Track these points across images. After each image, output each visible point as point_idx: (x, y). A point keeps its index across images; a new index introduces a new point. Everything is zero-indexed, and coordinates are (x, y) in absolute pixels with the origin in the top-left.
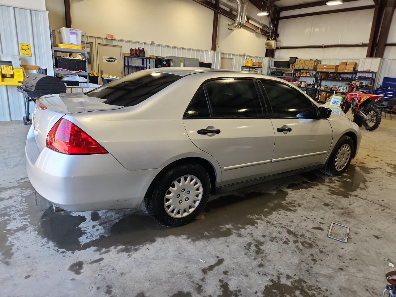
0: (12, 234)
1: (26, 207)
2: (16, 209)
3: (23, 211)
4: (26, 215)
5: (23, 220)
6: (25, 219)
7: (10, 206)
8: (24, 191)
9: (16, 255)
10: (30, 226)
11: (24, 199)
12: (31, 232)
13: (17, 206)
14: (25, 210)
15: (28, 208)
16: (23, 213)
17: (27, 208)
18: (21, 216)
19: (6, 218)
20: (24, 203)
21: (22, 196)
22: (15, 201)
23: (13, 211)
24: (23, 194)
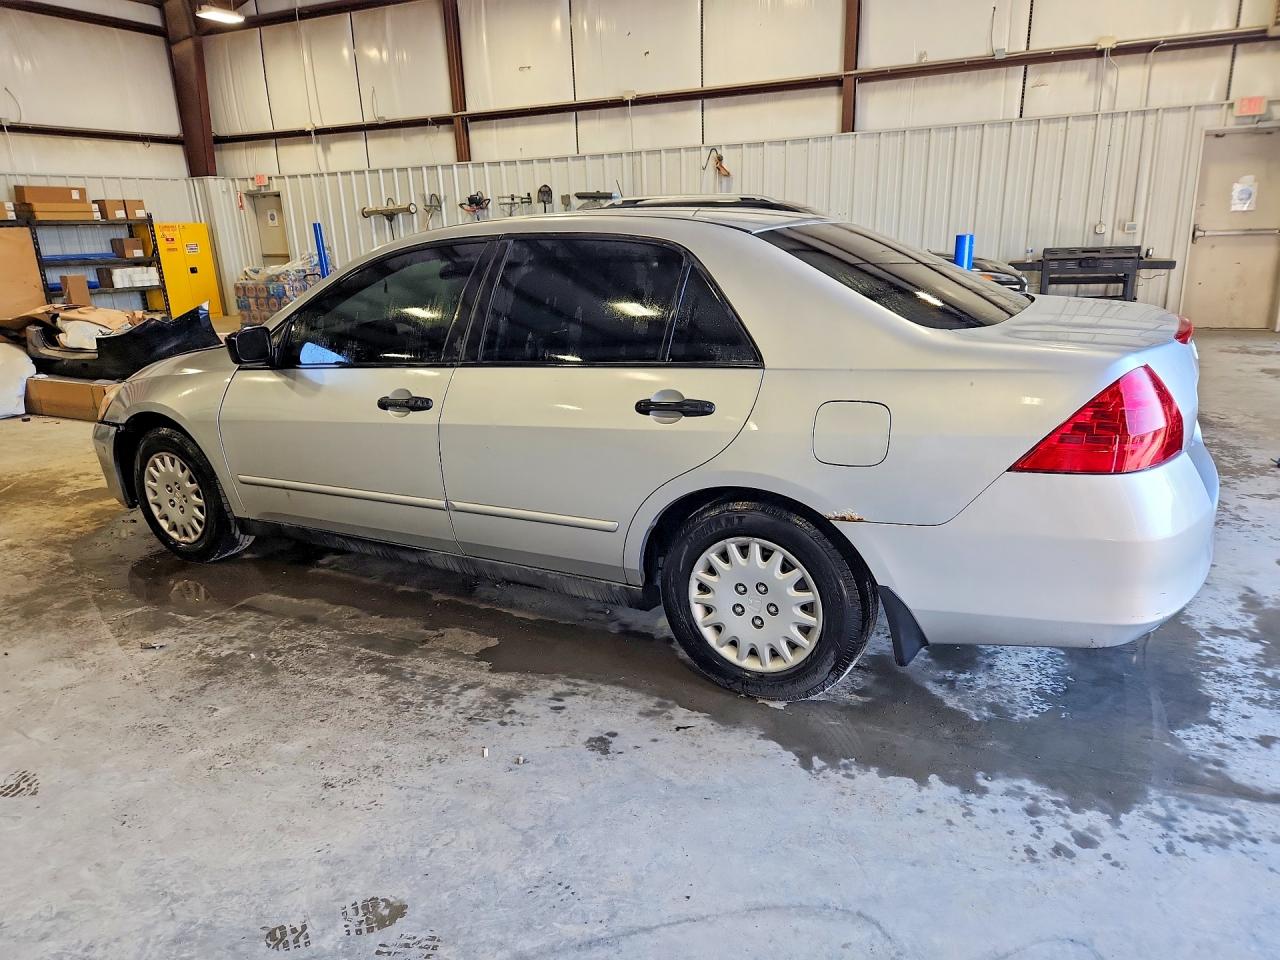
0: (1247, 630)
1: (1207, 680)
2: (1239, 688)
3: (1220, 674)
4: (1209, 657)
5: (1218, 649)
6: (1212, 650)
7: (1263, 707)
8: (1213, 752)
9: (1235, 596)
10: (1202, 630)
11: (1214, 714)
12: (1201, 619)
13: (1239, 695)
14: (1211, 673)
15: (1203, 678)
16: (1220, 669)
17: (1207, 677)
18: (1222, 662)
19: (1269, 673)
20: (1216, 700)
21: (1221, 730)
22: (1244, 717)
23: (1251, 687)
24: (1219, 737)
